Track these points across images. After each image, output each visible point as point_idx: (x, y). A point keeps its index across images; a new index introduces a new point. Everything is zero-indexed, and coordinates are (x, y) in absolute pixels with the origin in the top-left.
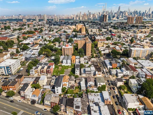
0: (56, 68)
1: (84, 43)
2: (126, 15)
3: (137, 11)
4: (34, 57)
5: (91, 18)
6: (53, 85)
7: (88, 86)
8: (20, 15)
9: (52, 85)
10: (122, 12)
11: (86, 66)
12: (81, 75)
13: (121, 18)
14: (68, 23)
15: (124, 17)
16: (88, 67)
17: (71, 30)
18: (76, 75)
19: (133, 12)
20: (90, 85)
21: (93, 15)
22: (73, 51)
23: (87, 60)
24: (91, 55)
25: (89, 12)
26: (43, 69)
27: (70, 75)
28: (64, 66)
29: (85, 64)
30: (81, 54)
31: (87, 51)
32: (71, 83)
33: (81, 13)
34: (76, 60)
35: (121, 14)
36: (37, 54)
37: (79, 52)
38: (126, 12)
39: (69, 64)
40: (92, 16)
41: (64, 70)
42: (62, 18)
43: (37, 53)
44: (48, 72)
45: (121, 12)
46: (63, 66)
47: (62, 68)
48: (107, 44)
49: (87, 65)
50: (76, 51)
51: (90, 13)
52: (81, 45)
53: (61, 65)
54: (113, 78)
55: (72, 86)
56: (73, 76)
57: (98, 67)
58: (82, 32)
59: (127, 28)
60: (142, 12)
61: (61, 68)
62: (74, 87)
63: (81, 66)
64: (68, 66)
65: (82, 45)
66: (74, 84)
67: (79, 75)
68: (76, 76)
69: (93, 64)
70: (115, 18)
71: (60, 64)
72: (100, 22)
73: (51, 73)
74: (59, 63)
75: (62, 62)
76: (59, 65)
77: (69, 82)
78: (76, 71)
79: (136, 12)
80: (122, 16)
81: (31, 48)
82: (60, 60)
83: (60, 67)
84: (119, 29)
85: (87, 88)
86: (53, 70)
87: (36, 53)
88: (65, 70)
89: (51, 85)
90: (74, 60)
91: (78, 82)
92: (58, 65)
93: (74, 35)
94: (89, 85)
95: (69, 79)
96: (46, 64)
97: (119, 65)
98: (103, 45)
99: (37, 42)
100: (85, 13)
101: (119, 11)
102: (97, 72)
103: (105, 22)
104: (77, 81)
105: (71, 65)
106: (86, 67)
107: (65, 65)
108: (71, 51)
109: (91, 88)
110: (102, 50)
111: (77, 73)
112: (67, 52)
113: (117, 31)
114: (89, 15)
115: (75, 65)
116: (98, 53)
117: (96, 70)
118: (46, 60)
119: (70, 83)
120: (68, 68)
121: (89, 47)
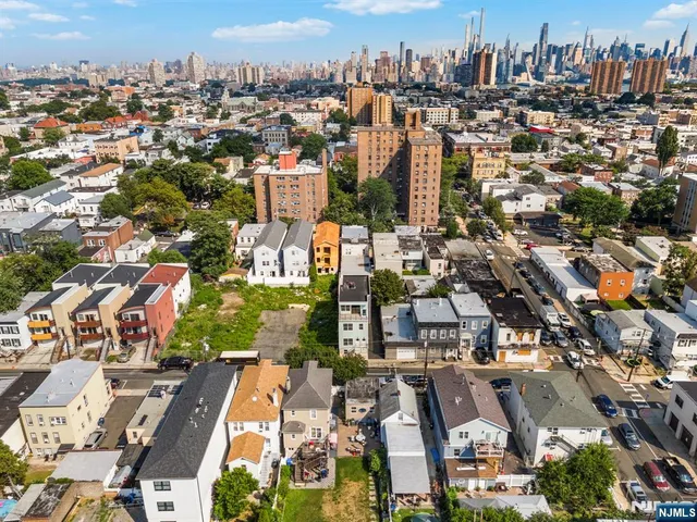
0: (203, 306)
1: (395, 150)
2: (577, 61)
3: (624, 46)
4: (60, 232)
5: (411, 75)
6: (146, 441)
7: (448, 455)
8: (86, 62)
9: (140, 443)
10: (555, 47)
11: (415, 289)
12: (383, 357)
13: (551, 74)
14: (304, 92)
15: (567, 69)
16: (431, 295)
17: (317, 117)
18: (342, 355)
19: (609, 49)
20: (470, 449)
21: (425, 61)
22: (325, 198)
23: (418, 247)
24: (441, 222)
25: (406, 48)
26: (95, 313)
27: (295, 361)
28: (262, 286)
29: (406, 278)
30: (374, 213)
31: (412, 193)
32: (301, 431)
33: (365, 51)
34: (345, 247)
35: (554, 57)
36: (95, 212)
37: (364, 206)
38: (575, 50)
39: (296, 273)
40: (416, 66)
41: (257, 317)
42: (277, 75)
43: (95, 207)
44: (131, 331)
45: (554, 49)
46: (252, 290)
47: (247, 300)
48: (527, 168)
49: (423, 284)
50: (345, 198)
51: (409, 52)
52: (374, 161)
53: (237, 282)
54: (636, 379)
55: (306, 452)
56: (321, 365)
57: (500, 295)
58: (374, 124)
59: (600, 107)
60: (648, 50)
61: (239, 301)
62: (331, 464)
63: (382, 289)
64: (288, 293)
65: (382, 161)
66: (325, 431)
67: (365, 354)
68: (346, 362)
69: (463, 277)
70: (524, 75)
71: (231, 277)
72: (459, 88)
73: (153, 340)
74: (224, 271)
75: (248, 263)
76: (228, 282)
77: (289, 416)
78: (341, 325)
79: (621, 48)
80: (556, 67)
81: (64, 179)
82: (239, 251)
83: (230, 299)
84: (561, 110)
85: (440, 473)
86: (178, 316)
87: (88, 207)
88: (263, 316)
89: (132, 441)
90: (327, 250)
91: (359, 416)
92: (222, 279)
93: (334, 135)
94: (462, 444)
95: (285, 391)
96: (124, 274)
97: (641, 285)
98: (502, 170)
99: (113, 151)
100: (383, 55)
101: (541, 44)
102: (508, 330)
103: (483, 87)
104: (349, 403)
105: (306, 281)
106: (418, 293)
107: (267, 283)
108: (311, 197)
109: (475, 475)
110: (504, 192)
111: (348, 341)
112: (287, 202)
113: (552, 119)
114: (403, 63)
115: (335, 285)
116: (477, 212)
117: (494, 313)
118: (148, 250)
119: (297, 428)
120: (290, 306)
121: (426, 172)
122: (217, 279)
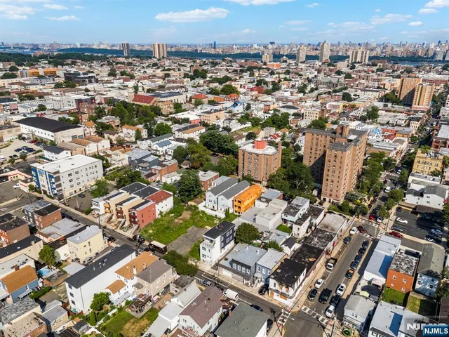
4: (148, 163)
7: (180, 327)
8: (273, 43)
12: (217, 269)
23: (294, 214)
31: (325, 177)
44: (132, 219)
46: (198, 213)
47: (191, 218)
57: (310, 260)
61: (188, 217)
64: (211, 219)
65: (318, 152)
73: (137, 225)
74: (193, 200)
76: (191, 206)
78: (201, 247)
83: (186, 215)
86: (158, 216)
88: (190, 228)
90: (240, 203)
91: (175, 293)
92: (189, 203)
94: (185, 325)
96: (146, 192)
99: (208, 118)
102: (274, 281)
104: (172, 286)
111: (204, 256)
112: (252, 167)
120: (206, 227)
121: (334, 166)
122: (186, 203)
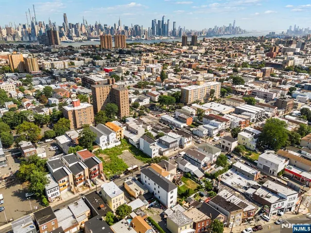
7: (201, 167)
9: (140, 194)
12: (162, 155)
13: (75, 37)
28: (107, 149)
37: (109, 114)
39: (113, 142)
44: (93, 175)
45: (72, 25)
52: (102, 97)
53: (99, 150)
60: (109, 27)
61: (106, 156)
64: (117, 148)
70: (64, 37)
71: (95, 150)
74: (93, 148)
78: (152, 150)
79: (99, 26)
83: (102, 156)
84: (103, 58)
89: (137, 196)
90: (121, 132)
94: (203, 163)
101: (66, 23)
102: (186, 138)
108: (90, 114)
111: (154, 154)
112: (82, 118)
117: (180, 135)
119: (172, 175)
120: (123, 151)
